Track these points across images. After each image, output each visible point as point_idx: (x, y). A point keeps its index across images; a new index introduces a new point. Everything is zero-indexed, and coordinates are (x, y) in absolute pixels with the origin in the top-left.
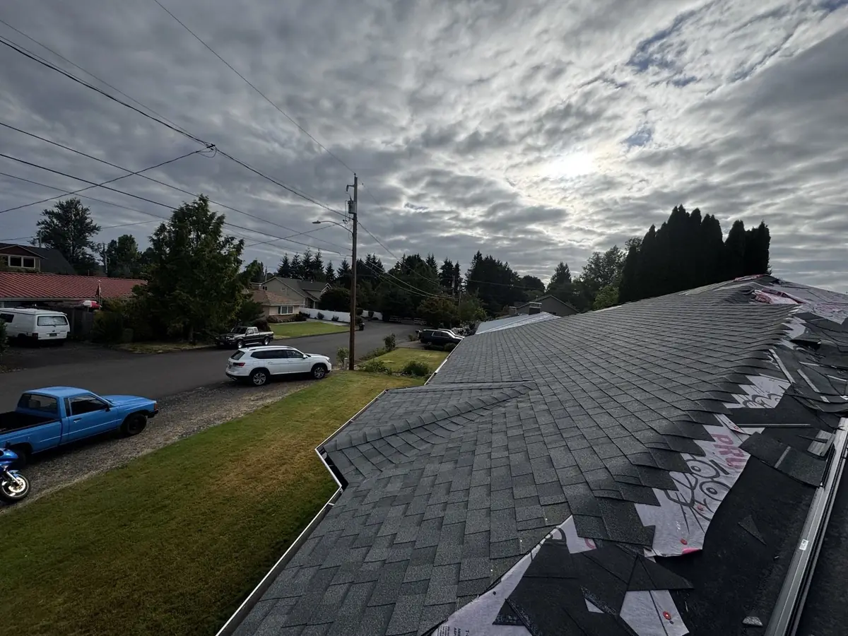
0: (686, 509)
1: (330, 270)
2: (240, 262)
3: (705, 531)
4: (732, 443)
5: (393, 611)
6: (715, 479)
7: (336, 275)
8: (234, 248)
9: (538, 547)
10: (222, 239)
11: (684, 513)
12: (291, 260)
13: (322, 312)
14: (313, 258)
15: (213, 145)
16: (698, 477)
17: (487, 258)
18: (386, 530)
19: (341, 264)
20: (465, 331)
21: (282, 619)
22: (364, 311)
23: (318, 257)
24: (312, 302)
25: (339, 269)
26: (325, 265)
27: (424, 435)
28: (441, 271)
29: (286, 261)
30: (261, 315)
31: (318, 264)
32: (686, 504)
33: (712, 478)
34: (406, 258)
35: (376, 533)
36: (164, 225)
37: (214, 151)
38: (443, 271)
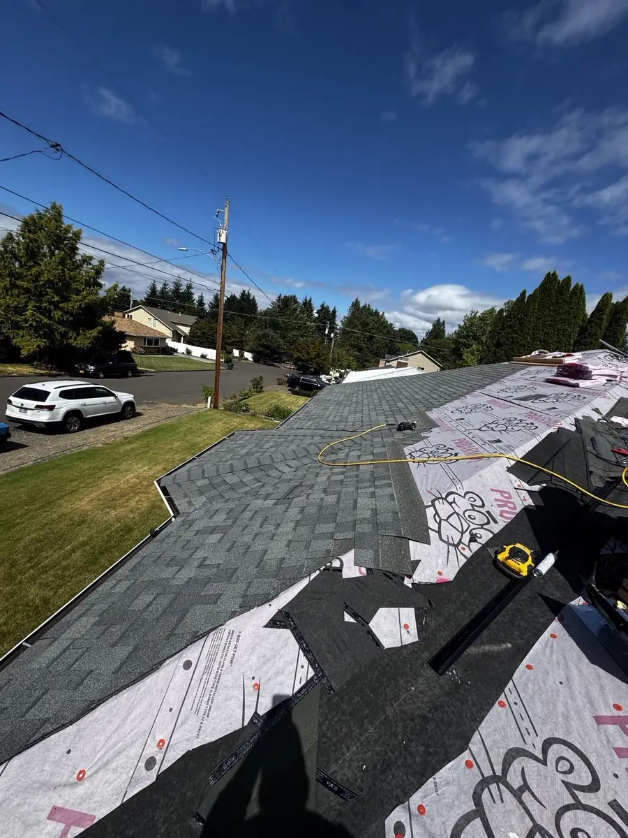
0: (452, 549)
1: (201, 303)
2: (100, 286)
3: (461, 566)
4: (511, 498)
5: (185, 616)
6: (485, 527)
7: (207, 308)
8: (92, 269)
9: (318, 572)
10: (78, 257)
11: (449, 552)
12: (159, 287)
13: (191, 347)
14: (183, 289)
15: (58, 145)
16: (470, 524)
17: (365, 306)
18: (201, 554)
19: (212, 297)
20: (333, 379)
21: (93, 620)
22: (234, 350)
23: (189, 287)
24: (180, 336)
25: (211, 303)
26: (196, 297)
27: (259, 474)
28: (316, 315)
29: (153, 289)
30: (123, 345)
31: (188, 295)
32: (453, 545)
33: (482, 525)
34: (282, 297)
35: (191, 556)
36: (11, 235)
37: (60, 153)
38: (319, 316)
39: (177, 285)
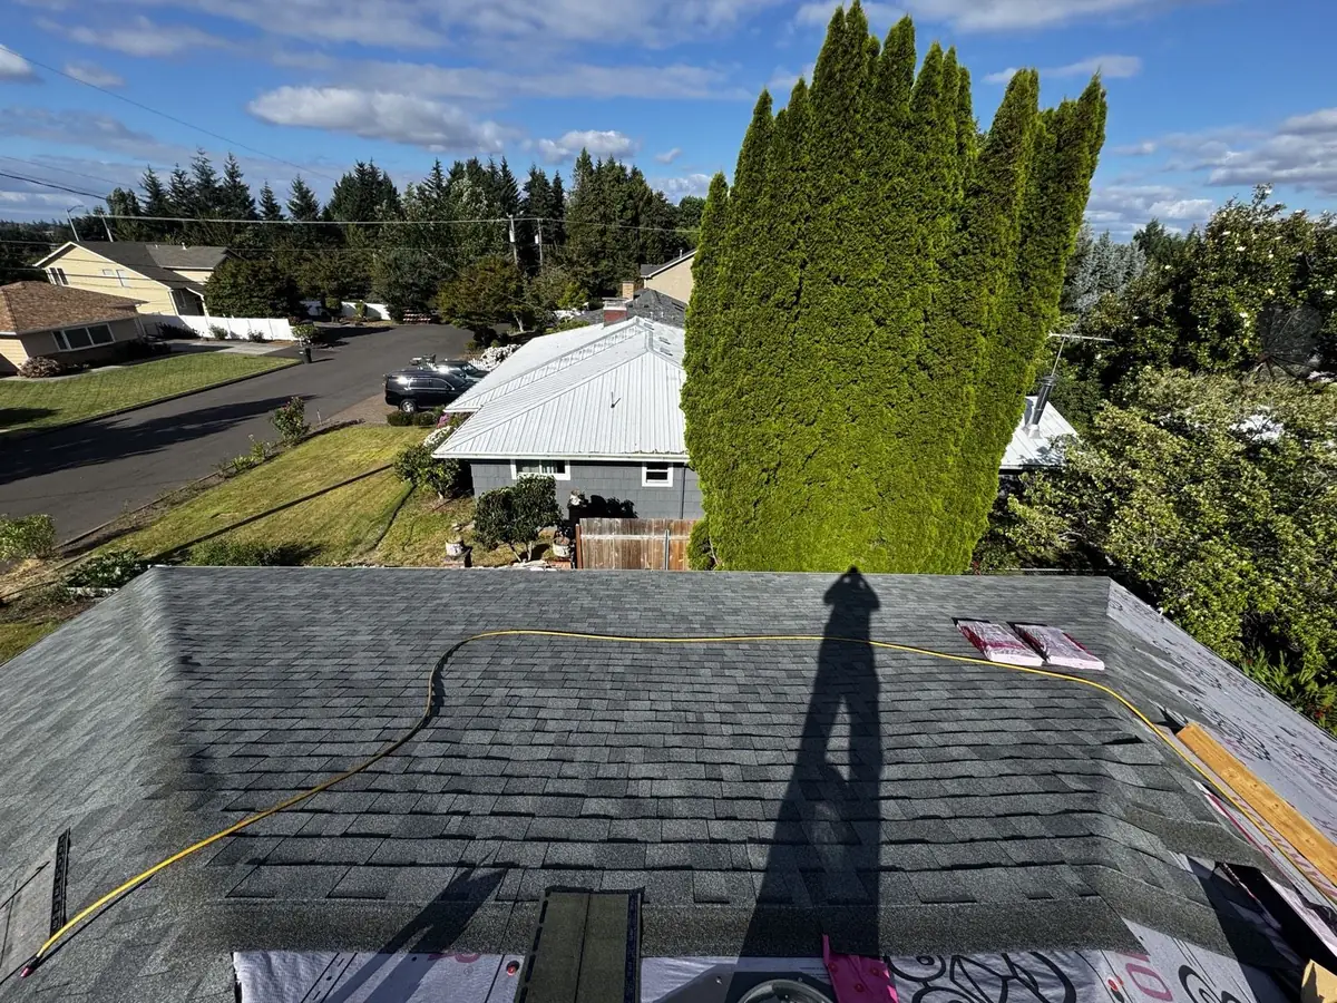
1: (270, 205)
7: (286, 212)
14: (219, 180)
19: (292, 190)
23: (233, 174)
25: (293, 204)
26: (255, 194)
28: (524, 195)
31: (236, 191)
38: (532, 195)
39: (206, 174)
